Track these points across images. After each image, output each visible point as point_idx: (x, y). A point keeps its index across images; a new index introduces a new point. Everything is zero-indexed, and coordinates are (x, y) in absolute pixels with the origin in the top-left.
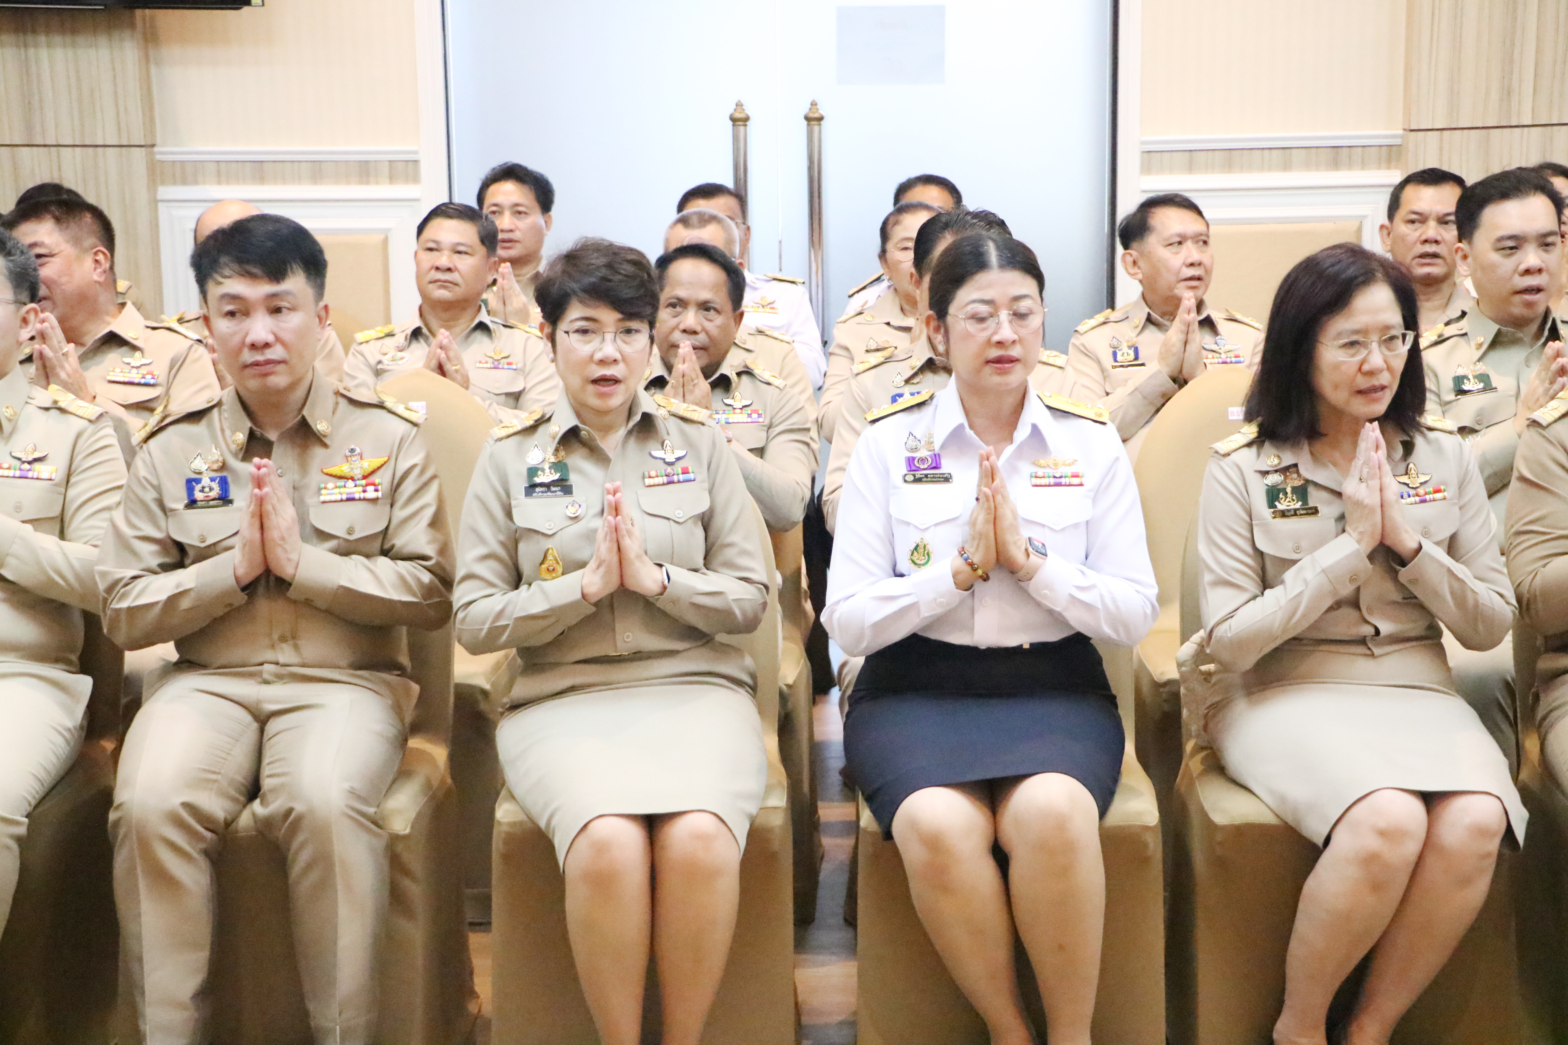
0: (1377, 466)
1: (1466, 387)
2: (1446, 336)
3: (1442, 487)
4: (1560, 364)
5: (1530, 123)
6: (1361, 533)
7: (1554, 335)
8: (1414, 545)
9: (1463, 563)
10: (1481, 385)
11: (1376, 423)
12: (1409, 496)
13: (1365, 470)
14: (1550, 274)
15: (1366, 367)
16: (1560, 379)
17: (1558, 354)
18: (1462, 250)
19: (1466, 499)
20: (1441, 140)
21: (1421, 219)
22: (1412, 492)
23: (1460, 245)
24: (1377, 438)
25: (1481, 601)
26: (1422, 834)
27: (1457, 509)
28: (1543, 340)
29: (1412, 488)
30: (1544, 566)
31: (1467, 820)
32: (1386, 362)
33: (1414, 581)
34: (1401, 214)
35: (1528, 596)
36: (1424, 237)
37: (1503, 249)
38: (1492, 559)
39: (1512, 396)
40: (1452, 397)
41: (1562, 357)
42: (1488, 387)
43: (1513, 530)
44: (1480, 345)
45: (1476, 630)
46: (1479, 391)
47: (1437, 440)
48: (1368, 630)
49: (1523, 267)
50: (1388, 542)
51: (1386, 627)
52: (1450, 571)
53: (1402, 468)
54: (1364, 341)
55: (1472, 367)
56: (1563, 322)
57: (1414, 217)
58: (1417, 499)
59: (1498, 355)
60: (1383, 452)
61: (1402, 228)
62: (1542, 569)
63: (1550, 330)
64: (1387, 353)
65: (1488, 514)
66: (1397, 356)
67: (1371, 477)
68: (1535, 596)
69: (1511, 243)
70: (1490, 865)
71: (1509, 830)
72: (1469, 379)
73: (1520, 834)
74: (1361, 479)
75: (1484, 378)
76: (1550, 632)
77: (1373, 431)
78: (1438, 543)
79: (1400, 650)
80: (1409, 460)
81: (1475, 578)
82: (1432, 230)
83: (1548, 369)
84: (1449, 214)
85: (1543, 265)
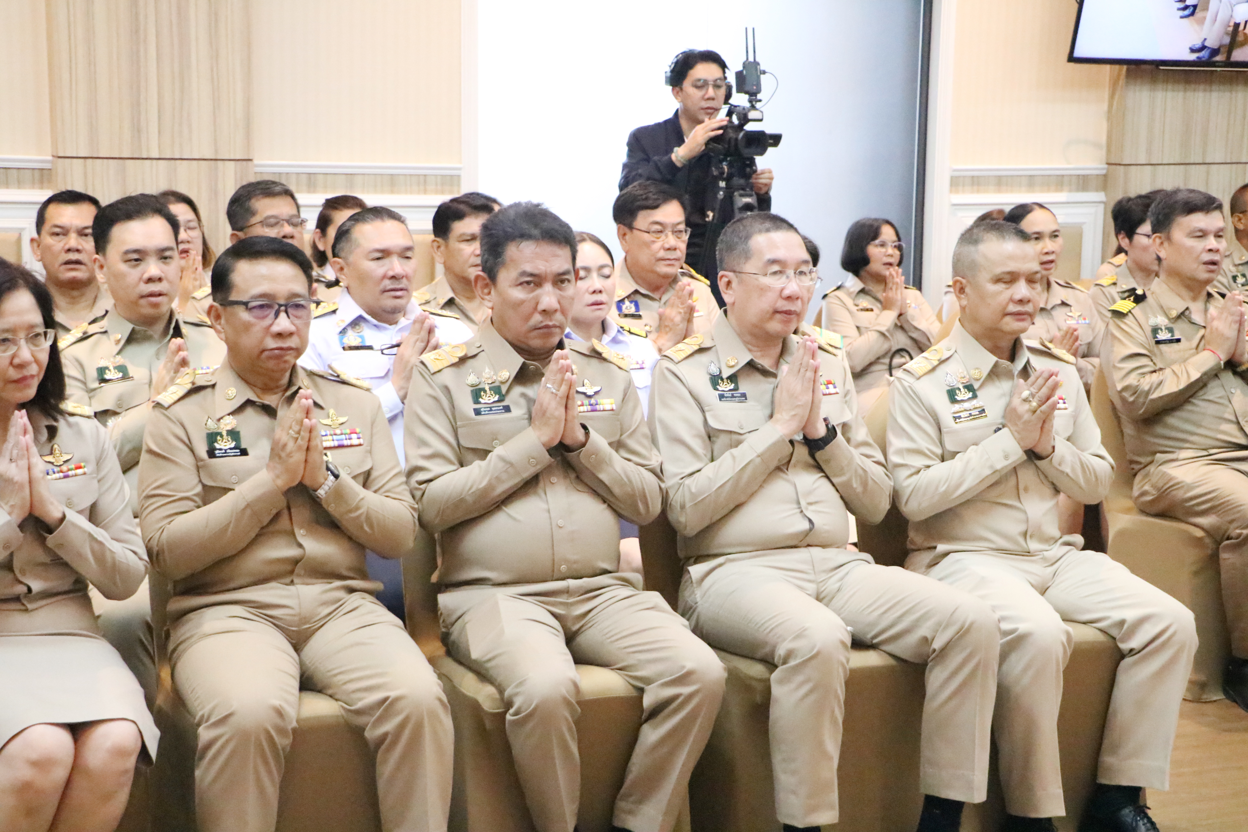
0: (25, 448)
1: (107, 377)
2: (90, 333)
3: (83, 464)
4: (182, 357)
5: (157, 157)
6: (12, 506)
7: (178, 333)
8: (58, 515)
9: (102, 528)
10: (120, 375)
11: (24, 411)
12: (54, 473)
13: (15, 452)
14: (170, 282)
15: (16, 361)
16: (182, 369)
17: (179, 349)
18: (99, 261)
19: (102, 474)
20: (85, 166)
21: (63, 232)
22: (56, 469)
23: (97, 256)
24: (25, 425)
25: (117, 558)
26: (69, 760)
27: (96, 481)
28: (169, 337)
29: (57, 466)
30: (170, 523)
31: (108, 744)
32: (33, 356)
33: (60, 546)
34: (46, 228)
35: (157, 549)
36: (67, 247)
37: (130, 260)
38: (127, 522)
39: (146, 384)
40: (96, 385)
41: (183, 351)
42: (126, 377)
43: (144, 494)
44: (118, 341)
45: (115, 584)
46: (118, 379)
47: (77, 424)
48: (20, 589)
49: (146, 276)
50: (37, 513)
51: (37, 586)
52: (90, 535)
53: (47, 450)
54: (13, 339)
55: (112, 360)
56: (185, 323)
57: (57, 230)
58: (61, 475)
59: (133, 349)
60: (30, 437)
61: (49, 240)
62: (168, 526)
63: (174, 328)
64: (34, 348)
65: (122, 484)
66: (42, 350)
67: (20, 457)
68: (163, 549)
69: (135, 256)
70: (129, 778)
71: (144, 748)
72: (110, 370)
73: (153, 751)
74: (11, 460)
75: (122, 369)
76: (178, 578)
77: (21, 418)
78: (80, 512)
79: (51, 603)
80: (53, 442)
81: (112, 539)
82: (73, 241)
83: (172, 361)
84: (86, 228)
85: (163, 275)
